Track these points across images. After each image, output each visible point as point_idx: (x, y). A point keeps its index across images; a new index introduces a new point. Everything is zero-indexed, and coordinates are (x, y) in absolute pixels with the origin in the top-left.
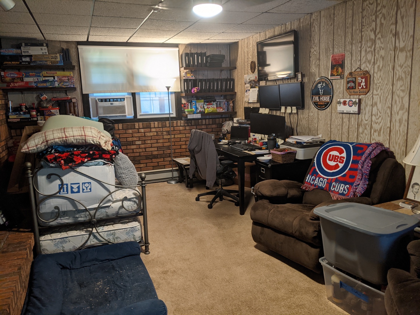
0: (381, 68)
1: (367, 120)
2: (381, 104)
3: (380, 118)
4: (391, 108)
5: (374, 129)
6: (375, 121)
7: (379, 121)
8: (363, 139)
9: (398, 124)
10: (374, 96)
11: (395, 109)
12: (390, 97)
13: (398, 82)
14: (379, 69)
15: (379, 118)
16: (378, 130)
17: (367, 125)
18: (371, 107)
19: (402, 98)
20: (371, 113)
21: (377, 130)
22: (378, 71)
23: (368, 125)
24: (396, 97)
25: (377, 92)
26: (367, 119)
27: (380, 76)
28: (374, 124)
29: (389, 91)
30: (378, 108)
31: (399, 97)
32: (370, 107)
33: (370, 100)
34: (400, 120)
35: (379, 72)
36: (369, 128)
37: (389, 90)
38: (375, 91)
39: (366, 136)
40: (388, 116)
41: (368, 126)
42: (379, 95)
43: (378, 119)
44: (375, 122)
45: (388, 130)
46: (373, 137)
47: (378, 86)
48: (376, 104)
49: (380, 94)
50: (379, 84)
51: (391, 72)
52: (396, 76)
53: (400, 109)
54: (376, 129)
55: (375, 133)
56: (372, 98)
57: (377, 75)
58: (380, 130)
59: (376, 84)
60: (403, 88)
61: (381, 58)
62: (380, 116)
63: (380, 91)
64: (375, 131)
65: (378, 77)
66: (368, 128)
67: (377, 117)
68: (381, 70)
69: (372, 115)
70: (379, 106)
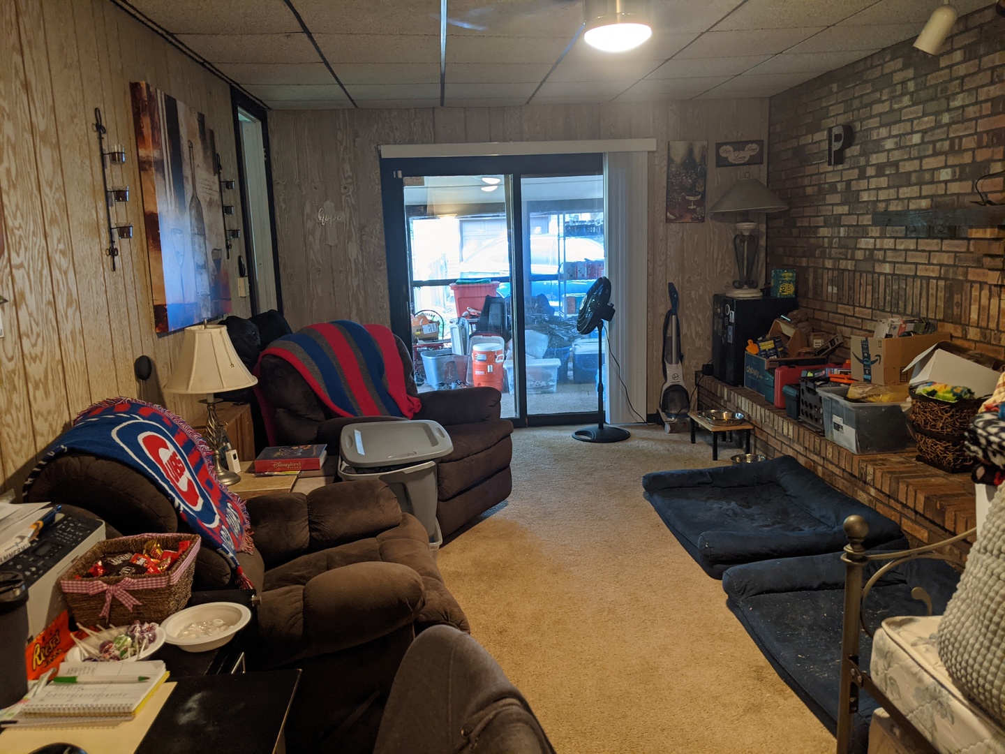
0: (14, 179)
1: (11, 359)
2: (33, 295)
3: (40, 340)
4: (53, 304)
5: (33, 381)
6: (30, 354)
7: (38, 350)
8: (15, 429)
9: (70, 345)
10: (14, 270)
11: (61, 305)
12: (46, 272)
13: (53, 228)
14: (11, 183)
15: (36, 341)
16: (43, 379)
17: (15, 375)
18: (14, 308)
19: (66, 273)
20: (16, 329)
21: (40, 379)
22: (9, 186)
23: (17, 373)
24: (56, 273)
25: (18, 255)
26: (10, 354)
27: (17, 206)
28: (30, 364)
29: (42, 253)
30: (30, 311)
31: (60, 269)
32: (11, 309)
33: (7, 285)
34: (72, 332)
35: (12, 190)
36: (22, 382)
37: (41, 250)
38: (13, 255)
39: (19, 415)
40: (53, 329)
41: (19, 378)
42: (25, 269)
43: (34, 345)
44: (32, 358)
45: (60, 367)
46: (35, 407)
47: (18, 239)
48: (22, 295)
49: (26, 264)
50: (18, 230)
51: (36, 197)
52: (46, 211)
53: (67, 305)
54: (37, 379)
55: (37, 391)
56: (10, 278)
57: (10, 201)
58: (46, 377)
59: (12, 230)
60: (61, 246)
61: (10, 147)
62: (38, 335)
63: (25, 254)
64: (36, 387)
65: (14, 209)
66: (19, 383)
67: (33, 340)
68: (15, 186)
69: (20, 337)
70: (31, 299)
